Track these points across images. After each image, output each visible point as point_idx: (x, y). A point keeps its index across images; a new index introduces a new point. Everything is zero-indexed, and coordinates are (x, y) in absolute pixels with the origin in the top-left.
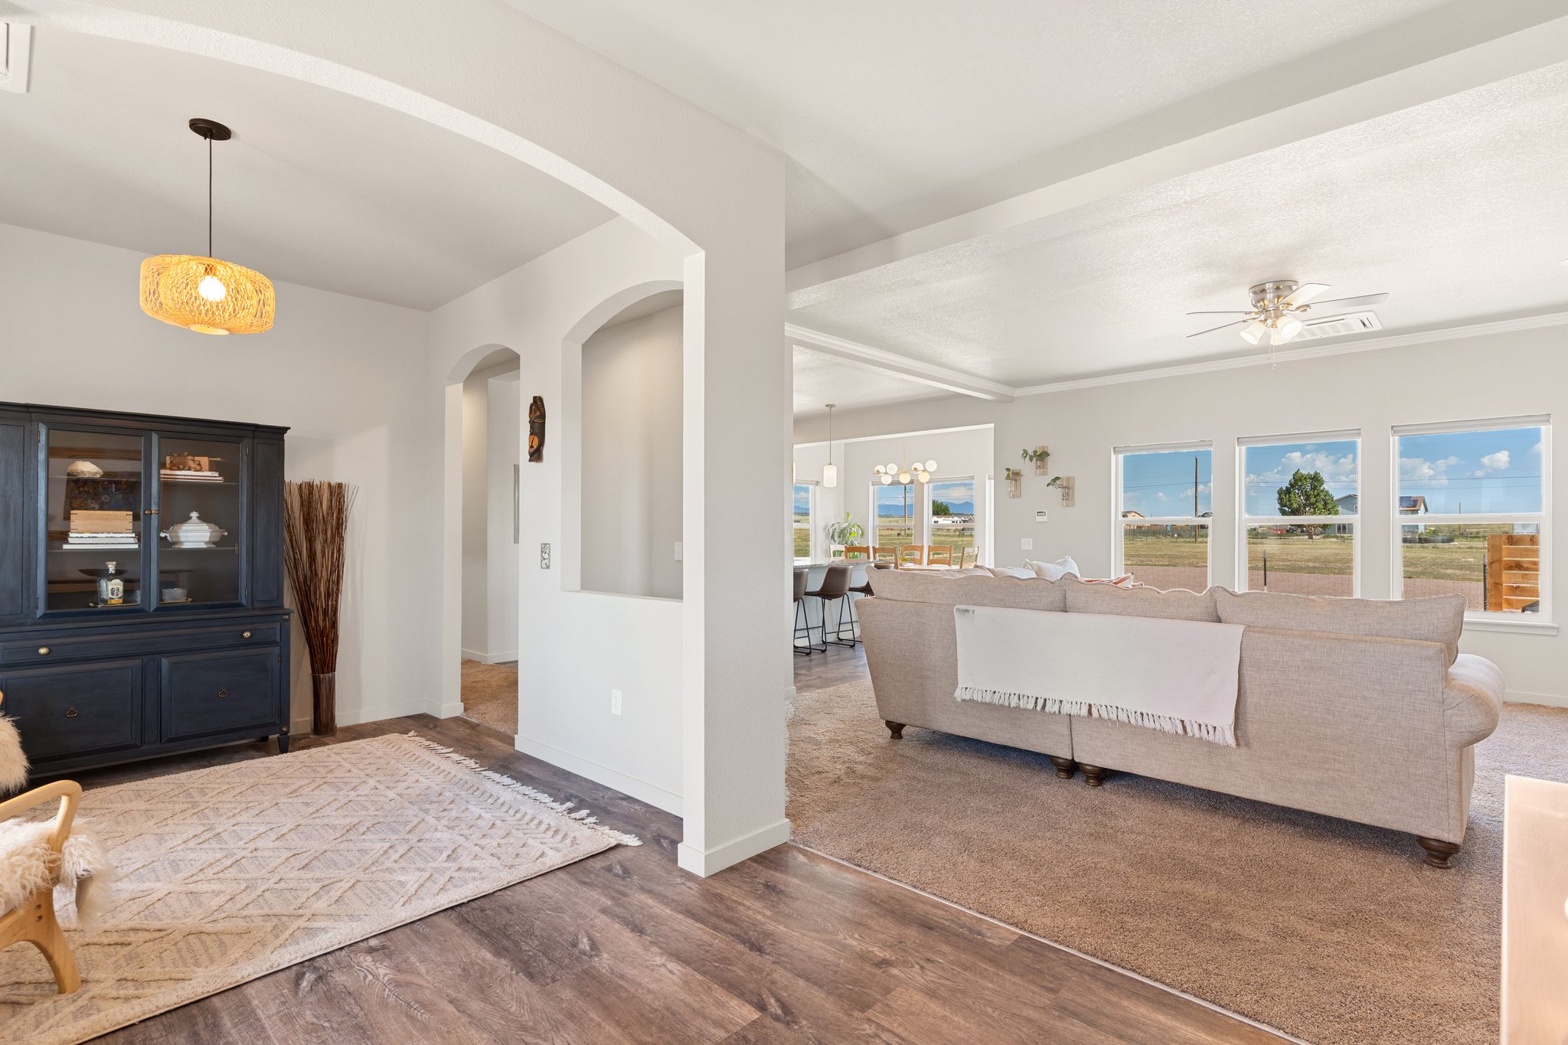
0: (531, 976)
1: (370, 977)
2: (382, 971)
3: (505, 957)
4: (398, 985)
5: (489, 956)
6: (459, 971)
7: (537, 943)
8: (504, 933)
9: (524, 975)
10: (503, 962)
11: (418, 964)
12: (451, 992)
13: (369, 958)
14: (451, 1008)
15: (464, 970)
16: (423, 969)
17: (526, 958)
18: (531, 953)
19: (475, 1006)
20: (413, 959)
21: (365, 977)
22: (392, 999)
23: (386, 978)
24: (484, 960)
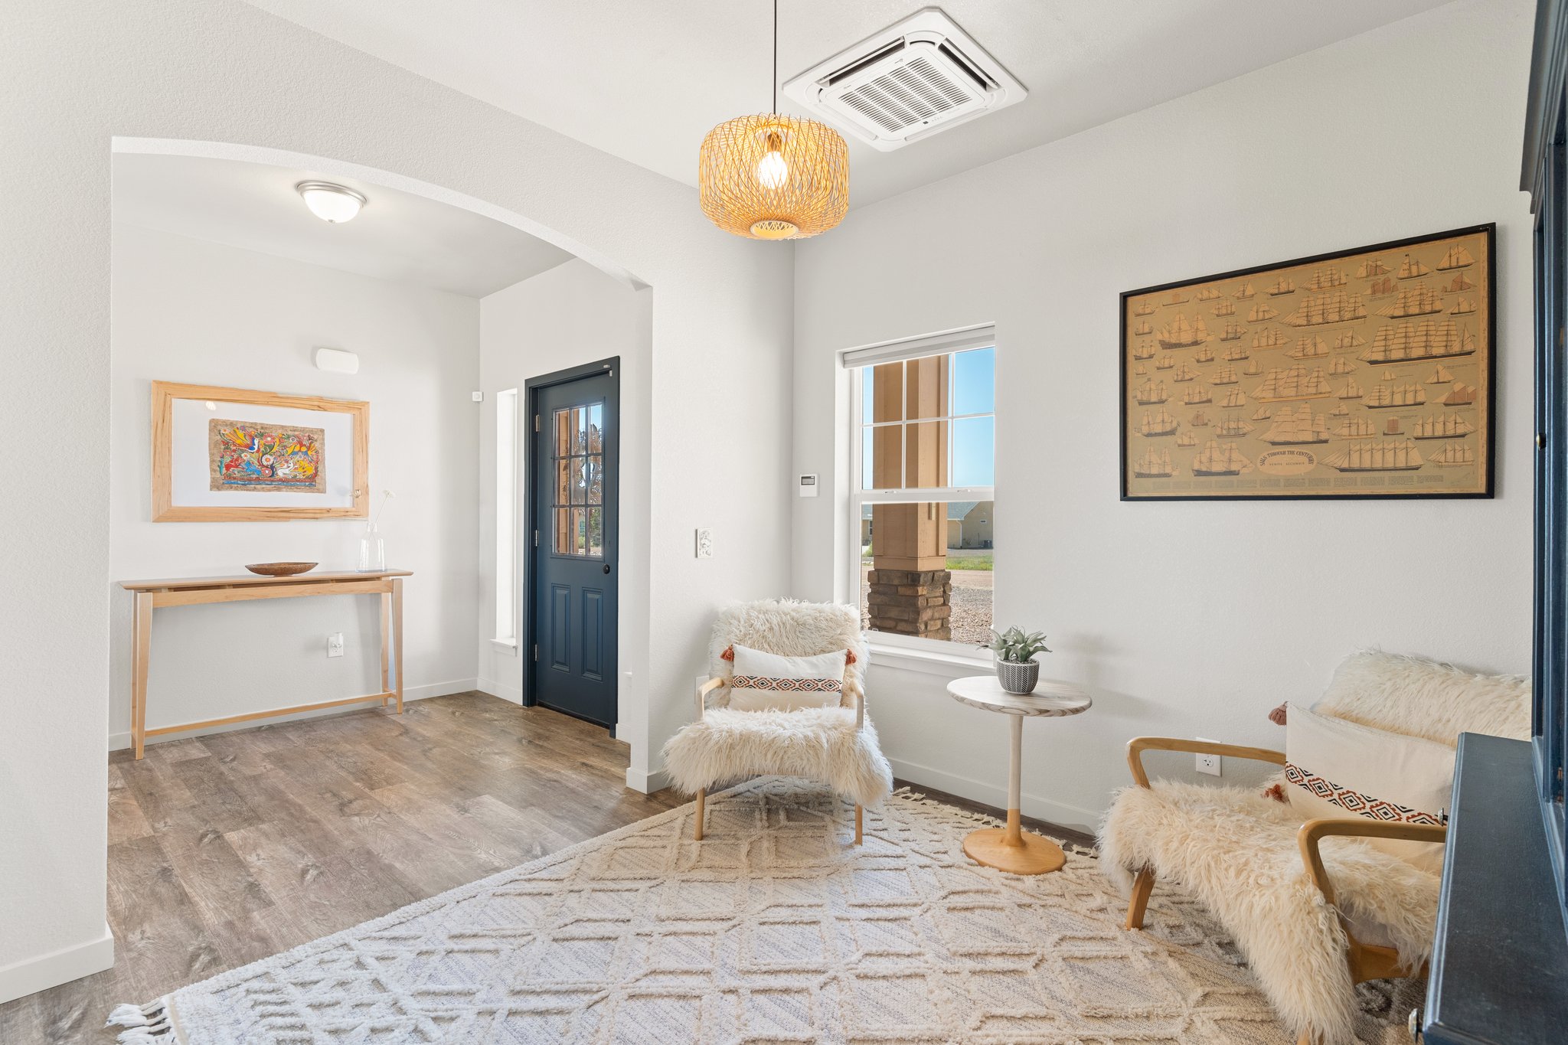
0: (369, 852)
1: (491, 852)
2: (483, 856)
3: (385, 864)
4: (469, 848)
5: (398, 865)
6: (423, 856)
7: (353, 875)
8: (379, 883)
9: (372, 852)
10: (387, 862)
11: (456, 860)
12: (430, 844)
13: (497, 864)
14: (430, 836)
15: (419, 857)
16: (452, 857)
17: (367, 864)
18: (362, 867)
19: (414, 837)
20: (461, 864)
21: (495, 852)
22: (471, 840)
23: (479, 851)
24: (402, 862)
